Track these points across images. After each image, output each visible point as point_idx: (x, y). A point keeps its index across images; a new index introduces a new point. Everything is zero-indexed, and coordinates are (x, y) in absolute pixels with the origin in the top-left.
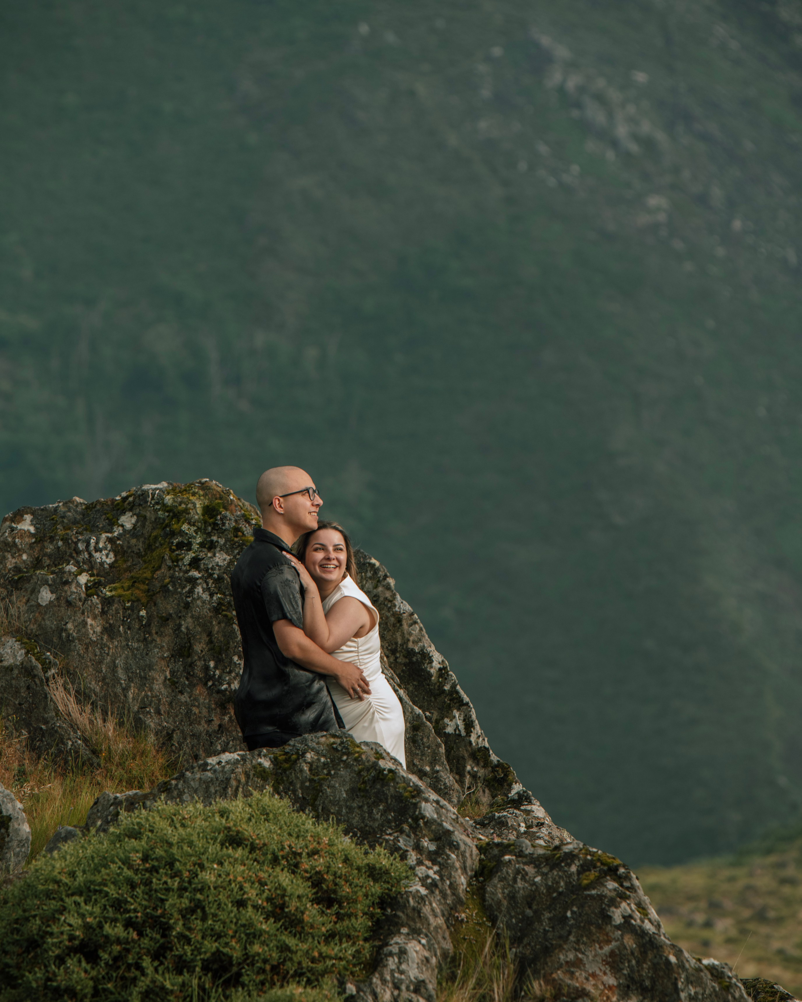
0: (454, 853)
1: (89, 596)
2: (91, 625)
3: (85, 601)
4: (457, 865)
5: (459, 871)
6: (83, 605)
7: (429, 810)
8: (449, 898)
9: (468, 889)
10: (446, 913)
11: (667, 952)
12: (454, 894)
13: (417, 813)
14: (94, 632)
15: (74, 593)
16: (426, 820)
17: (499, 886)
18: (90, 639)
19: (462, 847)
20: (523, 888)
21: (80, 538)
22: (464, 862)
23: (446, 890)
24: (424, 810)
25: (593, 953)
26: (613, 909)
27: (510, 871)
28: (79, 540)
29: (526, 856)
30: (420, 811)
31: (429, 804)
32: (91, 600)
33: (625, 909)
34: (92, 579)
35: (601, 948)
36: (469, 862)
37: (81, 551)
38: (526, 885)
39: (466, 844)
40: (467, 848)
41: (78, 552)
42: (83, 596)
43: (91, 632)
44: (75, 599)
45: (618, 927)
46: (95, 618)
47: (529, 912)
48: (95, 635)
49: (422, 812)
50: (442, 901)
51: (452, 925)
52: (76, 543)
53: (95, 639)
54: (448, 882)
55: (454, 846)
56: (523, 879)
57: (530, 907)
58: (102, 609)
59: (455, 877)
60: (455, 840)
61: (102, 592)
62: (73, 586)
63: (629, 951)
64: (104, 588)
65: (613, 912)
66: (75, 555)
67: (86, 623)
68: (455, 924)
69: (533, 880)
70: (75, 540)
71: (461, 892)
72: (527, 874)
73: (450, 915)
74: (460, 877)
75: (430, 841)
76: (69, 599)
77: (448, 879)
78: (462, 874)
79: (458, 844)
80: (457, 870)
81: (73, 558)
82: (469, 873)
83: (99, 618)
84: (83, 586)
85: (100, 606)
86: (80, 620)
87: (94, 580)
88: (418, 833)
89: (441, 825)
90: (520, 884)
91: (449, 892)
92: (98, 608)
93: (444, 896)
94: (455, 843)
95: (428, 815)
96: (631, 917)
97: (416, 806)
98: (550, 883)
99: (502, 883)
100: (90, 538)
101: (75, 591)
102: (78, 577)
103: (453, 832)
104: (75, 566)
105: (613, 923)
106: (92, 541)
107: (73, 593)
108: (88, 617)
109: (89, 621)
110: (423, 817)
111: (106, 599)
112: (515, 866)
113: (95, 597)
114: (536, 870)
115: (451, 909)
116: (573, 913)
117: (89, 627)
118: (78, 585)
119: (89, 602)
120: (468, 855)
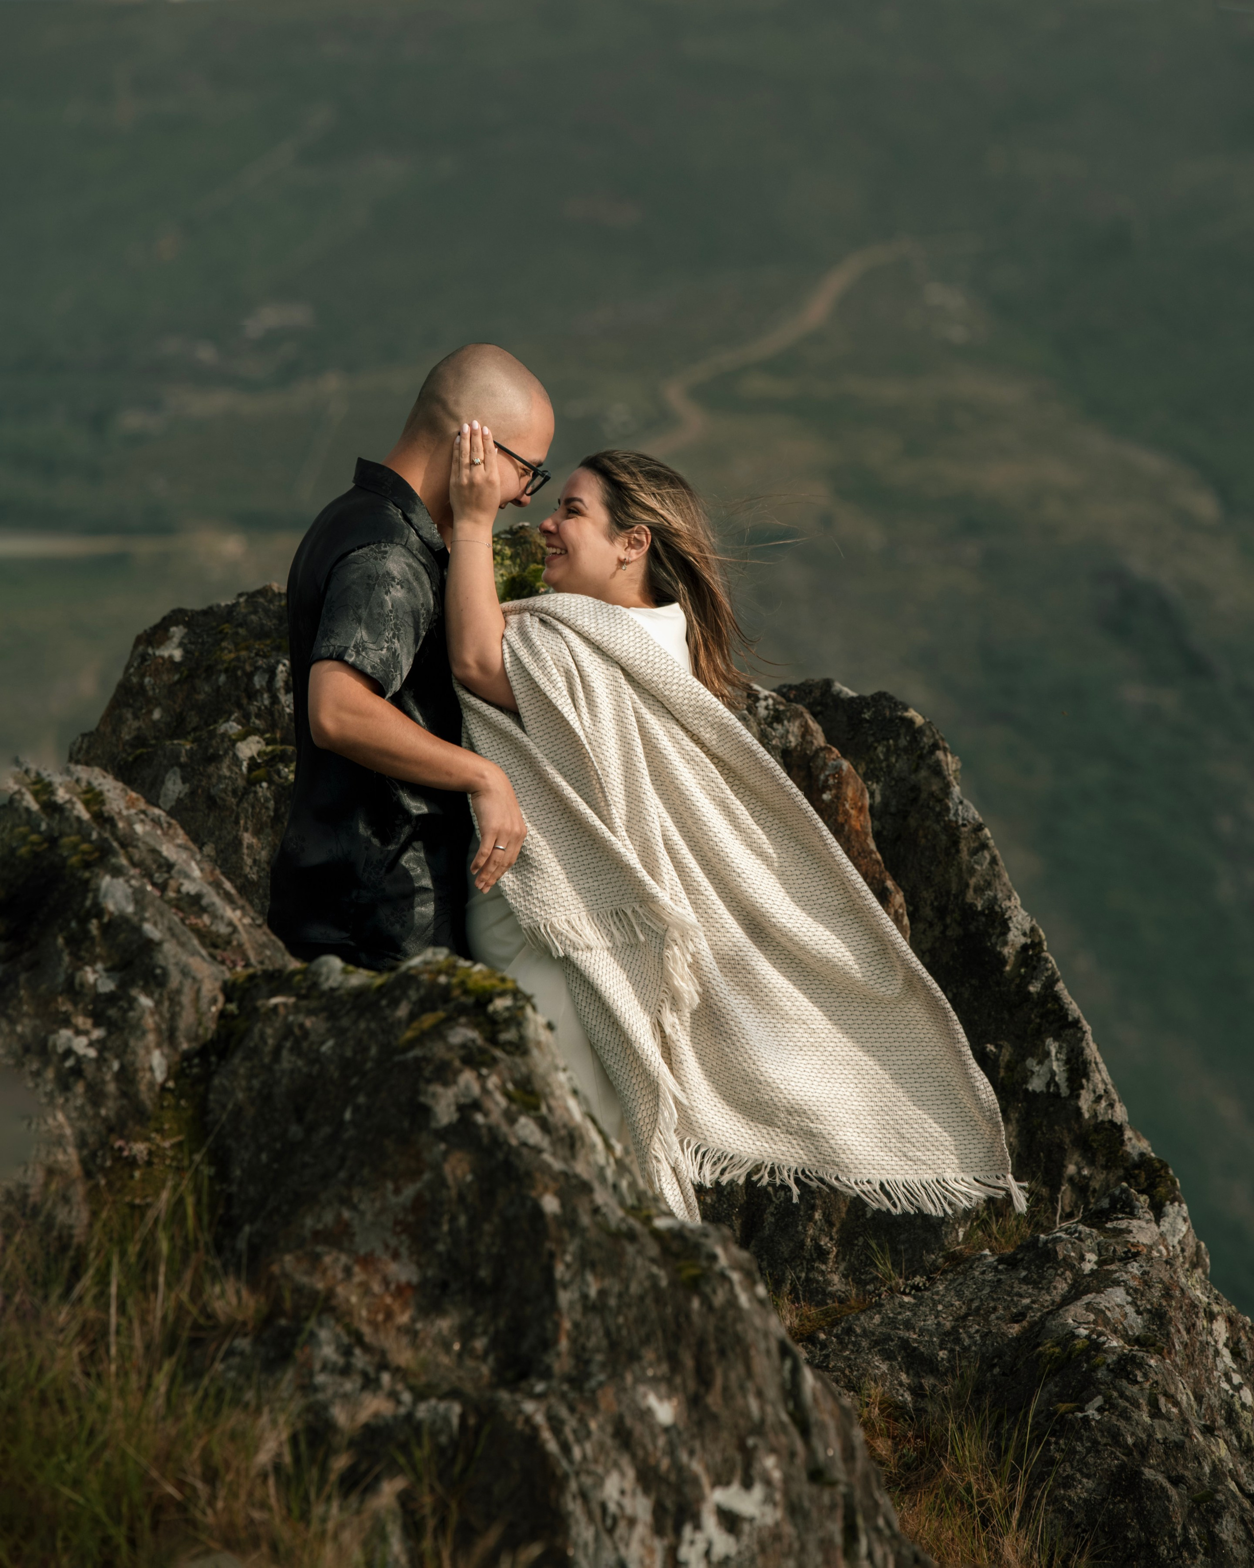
0: (150, 995)
1: (252, 782)
2: (250, 847)
3: (243, 795)
4: (150, 1022)
5: (151, 1038)
6: (238, 805)
7: (119, 894)
8: (110, 1103)
9: (171, 1084)
10: (91, 1139)
11: (540, 1188)
12: (124, 1094)
13: (88, 903)
14: (255, 861)
15: (225, 777)
16: (106, 919)
17: (242, 1071)
18: (246, 876)
19: (175, 979)
20: (292, 1071)
21: (260, 663)
22: (174, 1017)
23: (104, 1082)
24: (105, 896)
25: (378, 1205)
26: (439, 1089)
27: (269, 1031)
28: (257, 669)
29: (323, 994)
30: (96, 897)
31: (121, 880)
32: (256, 793)
33: (467, 1087)
34: (270, 748)
35: (397, 1191)
36: (186, 1019)
37: (258, 691)
38: (300, 1063)
39: (185, 972)
40: (188, 983)
41: (252, 695)
42: (241, 783)
43: (249, 861)
44: (225, 791)
45: (443, 1134)
46: (257, 833)
47: (295, 1131)
48: (255, 869)
49: (101, 899)
50: (89, 1111)
51: (102, 1169)
52: (250, 676)
53: (255, 877)
54: (116, 1066)
55: (155, 977)
56: (296, 1049)
57: (300, 1120)
58: (276, 810)
59: (134, 1053)
60: (162, 962)
61: (278, 773)
62: (227, 762)
63: (454, 1193)
64: (287, 766)
65: (434, 1095)
66: (245, 701)
67: (240, 843)
68: (111, 1168)
69: (318, 1051)
70: (248, 668)
71: (143, 1087)
72: (306, 1033)
73: (104, 1144)
74: (148, 1052)
75: (107, 970)
76: (213, 791)
77: (117, 1056)
78: (159, 1045)
79: (165, 973)
80: (144, 1033)
81: (239, 706)
82: (185, 1046)
83: (268, 830)
84: (245, 764)
85: (271, 805)
86: (230, 837)
87: (273, 751)
88: (83, 953)
89: (137, 930)
90: (287, 1061)
91: (111, 1087)
92: (267, 808)
93: (95, 1095)
94: (158, 971)
95: (111, 906)
96: (476, 1105)
97: (86, 886)
98: (349, 1053)
99: (248, 1064)
100: (278, 662)
101: (228, 774)
102: (239, 745)
103: (160, 944)
104: (239, 723)
105: (434, 1125)
106: (281, 668)
107: (221, 778)
108: (246, 830)
109: (247, 838)
110: (98, 911)
111: (284, 788)
112: (286, 1018)
113: (265, 785)
114: (329, 1025)
115: (111, 1130)
116: (356, 1109)
117: (245, 851)
118: (237, 761)
119: (252, 795)
120: (186, 999)
